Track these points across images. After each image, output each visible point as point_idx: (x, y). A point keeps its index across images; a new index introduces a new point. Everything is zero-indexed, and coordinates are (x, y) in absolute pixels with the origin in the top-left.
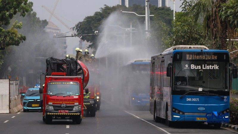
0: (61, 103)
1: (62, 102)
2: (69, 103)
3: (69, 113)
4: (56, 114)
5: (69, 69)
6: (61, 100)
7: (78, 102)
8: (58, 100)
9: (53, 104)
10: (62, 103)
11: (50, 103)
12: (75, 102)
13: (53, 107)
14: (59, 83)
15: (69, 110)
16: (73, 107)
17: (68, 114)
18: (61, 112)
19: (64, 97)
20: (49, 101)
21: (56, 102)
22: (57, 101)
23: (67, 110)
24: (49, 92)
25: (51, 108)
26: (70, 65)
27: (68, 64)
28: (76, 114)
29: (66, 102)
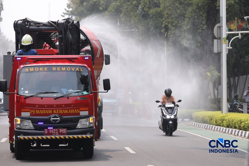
0: (50, 112)
1: (53, 111)
2: (66, 111)
3: (68, 134)
4: (40, 137)
5: (63, 41)
6: (50, 106)
7: (87, 109)
8: (41, 106)
9: (31, 115)
10: (53, 113)
11: (24, 114)
12: (81, 109)
13: (33, 122)
14: (44, 69)
15: (68, 128)
16: (77, 121)
17: (65, 138)
18: (49, 134)
19: (56, 98)
20: (22, 110)
21: (38, 112)
22: (40, 110)
23: (64, 128)
24: (22, 89)
25: (29, 125)
26: (65, 32)
27: (61, 32)
28: (84, 136)
29: (61, 111)
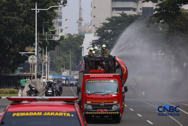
0: (100, 101)
1: (101, 101)
2: (107, 101)
3: (108, 112)
4: (95, 113)
5: (107, 66)
6: (100, 99)
7: (117, 100)
8: (96, 99)
9: (91, 103)
10: (101, 102)
11: (88, 102)
12: (114, 100)
13: (92, 106)
14: (97, 81)
15: (108, 109)
16: (112, 105)
17: (107, 113)
18: (99, 112)
19: (102, 95)
20: (87, 100)
21: (94, 101)
22: (95, 100)
23: (106, 109)
24: (87, 90)
25: (90, 107)
26: (108, 62)
27: (106, 62)
28: (115, 113)
29: (105, 101)
